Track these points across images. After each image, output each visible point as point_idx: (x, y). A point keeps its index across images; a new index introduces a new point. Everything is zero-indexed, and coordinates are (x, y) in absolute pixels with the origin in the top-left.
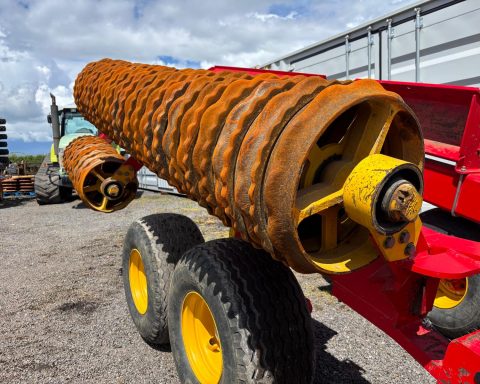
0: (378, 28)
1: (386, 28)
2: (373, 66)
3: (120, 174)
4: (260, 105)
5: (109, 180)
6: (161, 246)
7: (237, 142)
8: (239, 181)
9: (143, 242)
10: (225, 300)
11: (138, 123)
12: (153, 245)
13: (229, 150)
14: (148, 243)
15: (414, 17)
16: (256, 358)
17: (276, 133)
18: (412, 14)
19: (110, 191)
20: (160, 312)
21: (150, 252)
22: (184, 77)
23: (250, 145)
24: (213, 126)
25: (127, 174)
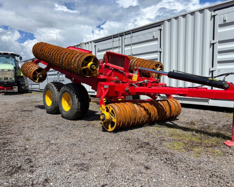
0: (121, 35)
1: (123, 35)
2: (120, 47)
3: (43, 72)
4: (78, 56)
5: (40, 73)
6: (56, 87)
7: (75, 60)
8: (75, 65)
9: (51, 87)
10: (72, 91)
11: (57, 58)
12: (54, 87)
13: (74, 61)
14: (53, 87)
15: (130, 33)
16: (78, 100)
17: (79, 59)
18: (129, 32)
19: (40, 76)
20: (56, 103)
21: (53, 89)
22: (66, 50)
23: (77, 60)
24: (72, 58)
25: (45, 72)
